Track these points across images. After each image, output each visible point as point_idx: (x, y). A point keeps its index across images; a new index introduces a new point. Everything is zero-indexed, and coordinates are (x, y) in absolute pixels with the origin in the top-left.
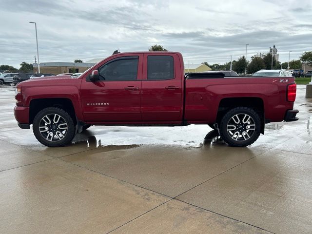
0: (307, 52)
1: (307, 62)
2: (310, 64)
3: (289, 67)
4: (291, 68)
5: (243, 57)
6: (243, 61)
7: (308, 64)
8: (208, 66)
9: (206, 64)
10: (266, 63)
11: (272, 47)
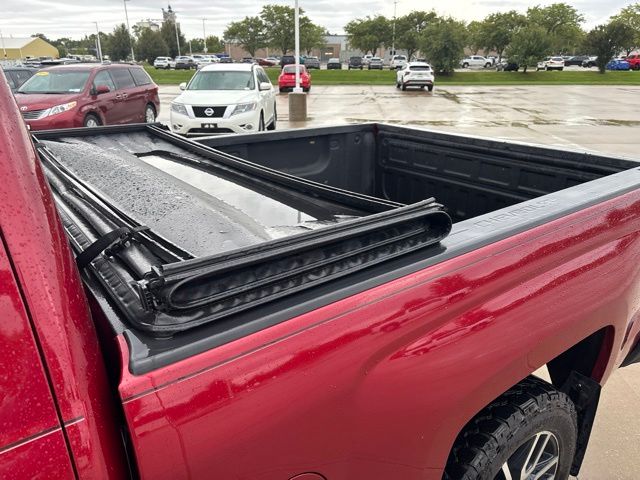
0: (235, 22)
1: (236, 41)
2: (242, 45)
3: (206, 49)
4: (210, 51)
5: (123, 26)
6: (122, 33)
7: (239, 44)
8: (48, 41)
9: (41, 36)
10: (166, 40)
11: (167, 10)
